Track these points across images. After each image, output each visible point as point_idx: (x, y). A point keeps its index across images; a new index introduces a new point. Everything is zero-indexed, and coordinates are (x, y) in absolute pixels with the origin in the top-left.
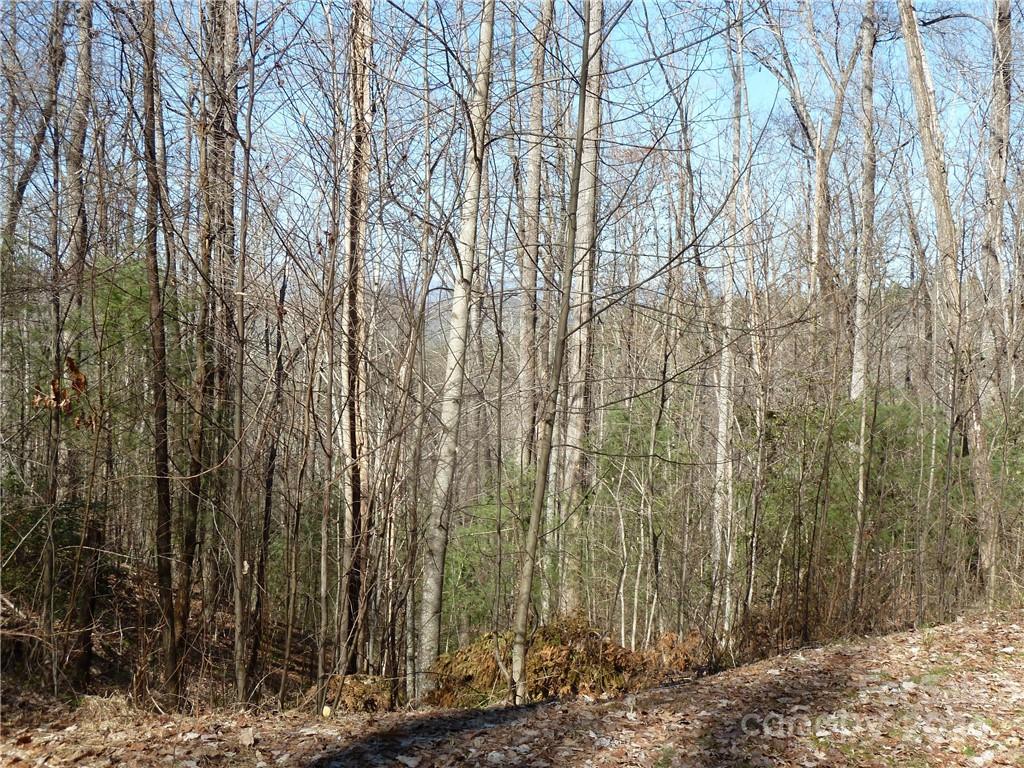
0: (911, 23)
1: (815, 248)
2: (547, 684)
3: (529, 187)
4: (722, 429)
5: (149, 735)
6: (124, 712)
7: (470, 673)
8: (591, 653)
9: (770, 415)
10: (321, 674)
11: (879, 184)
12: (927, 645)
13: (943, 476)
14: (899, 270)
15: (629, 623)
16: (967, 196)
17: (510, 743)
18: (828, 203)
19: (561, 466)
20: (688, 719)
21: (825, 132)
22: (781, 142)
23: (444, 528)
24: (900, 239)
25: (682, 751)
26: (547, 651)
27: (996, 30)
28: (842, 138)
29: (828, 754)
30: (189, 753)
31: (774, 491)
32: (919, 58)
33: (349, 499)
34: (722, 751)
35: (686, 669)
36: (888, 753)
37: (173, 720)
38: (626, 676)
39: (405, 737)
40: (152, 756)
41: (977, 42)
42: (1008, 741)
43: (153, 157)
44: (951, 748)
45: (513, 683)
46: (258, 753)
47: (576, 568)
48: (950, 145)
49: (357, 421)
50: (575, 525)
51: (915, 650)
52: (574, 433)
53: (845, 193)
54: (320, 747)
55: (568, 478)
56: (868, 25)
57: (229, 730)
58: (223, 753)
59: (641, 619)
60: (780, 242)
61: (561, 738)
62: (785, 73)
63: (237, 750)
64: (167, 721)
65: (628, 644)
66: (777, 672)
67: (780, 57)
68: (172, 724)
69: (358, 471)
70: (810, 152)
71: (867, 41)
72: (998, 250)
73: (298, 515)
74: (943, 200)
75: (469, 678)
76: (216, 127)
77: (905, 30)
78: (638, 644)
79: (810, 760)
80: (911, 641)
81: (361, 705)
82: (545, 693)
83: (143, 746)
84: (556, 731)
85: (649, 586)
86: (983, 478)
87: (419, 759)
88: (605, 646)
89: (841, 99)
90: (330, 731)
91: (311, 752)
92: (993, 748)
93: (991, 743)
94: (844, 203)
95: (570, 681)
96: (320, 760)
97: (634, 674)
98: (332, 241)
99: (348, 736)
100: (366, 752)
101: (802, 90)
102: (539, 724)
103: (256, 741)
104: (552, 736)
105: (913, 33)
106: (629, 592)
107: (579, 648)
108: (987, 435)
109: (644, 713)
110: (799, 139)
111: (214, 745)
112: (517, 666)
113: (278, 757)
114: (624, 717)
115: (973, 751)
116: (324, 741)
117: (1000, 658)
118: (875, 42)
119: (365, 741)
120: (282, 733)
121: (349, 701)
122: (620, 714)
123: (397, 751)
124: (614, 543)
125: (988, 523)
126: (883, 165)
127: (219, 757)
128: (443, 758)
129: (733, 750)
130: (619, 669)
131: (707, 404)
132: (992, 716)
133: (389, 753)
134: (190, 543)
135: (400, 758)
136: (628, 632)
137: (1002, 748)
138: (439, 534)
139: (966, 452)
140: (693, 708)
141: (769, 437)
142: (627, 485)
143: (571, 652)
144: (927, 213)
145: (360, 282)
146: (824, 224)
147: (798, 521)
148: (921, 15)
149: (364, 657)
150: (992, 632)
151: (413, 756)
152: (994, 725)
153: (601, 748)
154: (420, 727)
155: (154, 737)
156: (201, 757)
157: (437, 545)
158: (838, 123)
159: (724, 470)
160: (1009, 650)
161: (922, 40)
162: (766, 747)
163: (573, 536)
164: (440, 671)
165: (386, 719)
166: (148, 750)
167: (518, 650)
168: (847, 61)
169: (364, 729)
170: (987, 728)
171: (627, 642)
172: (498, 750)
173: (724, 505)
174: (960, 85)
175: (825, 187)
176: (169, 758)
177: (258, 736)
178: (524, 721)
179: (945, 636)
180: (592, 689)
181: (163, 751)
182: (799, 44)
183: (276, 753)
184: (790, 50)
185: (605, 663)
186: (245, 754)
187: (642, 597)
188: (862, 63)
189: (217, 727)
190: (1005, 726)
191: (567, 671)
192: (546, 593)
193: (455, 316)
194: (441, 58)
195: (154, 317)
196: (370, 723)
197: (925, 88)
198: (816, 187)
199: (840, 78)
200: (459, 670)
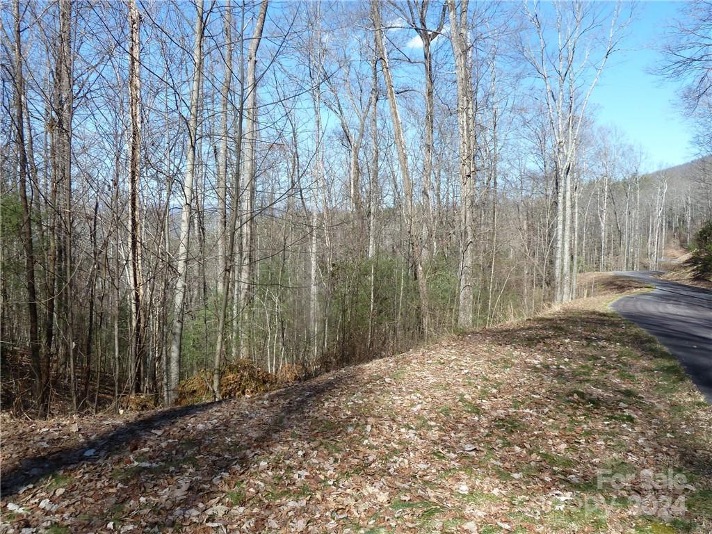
0: (392, 92)
1: (352, 191)
2: (231, 391)
3: (221, 159)
4: (313, 272)
5: (21, 432)
6: (8, 421)
7: (195, 389)
8: (251, 376)
9: (334, 265)
10: (117, 395)
11: (380, 163)
12: (397, 362)
13: (407, 290)
14: (389, 201)
15: (272, 361)
16: (416, 168)
17: (208, 420)
18: (358, 171)
19: (239, 291)
20: (292, 402)
21: (357, 139)
22: (338, 143)
23: (181, 321)
24: (388, 187)
25: (288, 416)
26: (231, 376)
27: (427, 98)
28: (364, 142)
29: (352, 412)
30: (43, 438)
31: (336, 299)
32: (395, 108)
33: (134, 310)
34: (306, 415)
35: (295, 379)
36: (378, 409)
37: (35, 423)
38: (268, 385)
39: (156, 421)
40: (22, 442)
41: (419, 101)
42: (427, 400)
43: (23, 141)
44: (404, 405)
45: (214, 391)
46: (80, 435)
47: (247, 337)
48: (408, 146)
49: (137, 271)
50: (246, 318)
51: (391, 364)
52: (245, 276)
53: (366, 166)
54: (113, 429)
55: (243, 296)
56: (374, 92)
57: (65, 425)
58: (61, 437)
59: (277, 359)
60: (337, 187)
61: (232, 415)
62: (338, 112)
63: (69, 435)
64: (32, 423)
65: (272, 371)
66: (332, 378)
67: (337, 105)
68: (34, 425)
69: (139, 296)
70: (350, 148)
71: (374, 100)
72: (428, 193)
73: (101, 319)
74: (405, 170)
75: (195, 391)
76: (59, 127)
77: (389, 95)
78: (277, 370)
79: (344, 415)
80: (391, 361)
81: (140, 408)
82: (230, 395)
83: (17, 437)
84: (230, 412)
85: (280, 344)
86: (423, 289)
87: (163, 431)
88: (258, 372)
89: (363, 125)
90: (119, 422)
91: (108, 432)
92: (421, 403)
93: (420, 401)
94: (365, 171)
95: (241, 390)
96: (113, 436)
97: (272, 384)
98: (115, 184)
99: (127, 423)
100: (136, 430)
101: (346, 120)
102: (222, 410)
103: (80, 429)
104: (228, 415)
105: (392, 97)
106: (271, 347)
107: (246, 374)
108: (425, 272)
109: (272, 401)
110: (345, 142)
111: (57, 433)
112: (216, 384)
113: (91, 436)
114: (263, 403)
115: (413, 405)
116: (115, 426)
117: (426, 366)
118: (377, 100)
119: (135, 424)
120: (93, 425)
121: (133, 407)
122: (260, 402)
123: (152, 428)
124: (265, 325)
125: (424, 308)
126: (382, 154)
127: (59, 439)
128: (175, 429)
129: (311, 414)
130: (265, 382)
131: (307, 260)
132: (421, 390)
133: (148, 429)
134: (49, 335)
135: (153, 431)
136: (272, 365)
137: (424, 403)
138: (178, 325)
139: (416, 278)
140: (294, 397)
141: (333, 275)
142: (269, 298)
143: (242, 375)
144: (400, 176)
145: (137, 205)
146: (356, 181)
147: (344, 311)
148: (397, 89)
149: (144, 385)
150: (423, 355)
151: (160, 429)
152: (422, 394)
153: (251, 418)
154: (164, 416)
155: (24, 432)
156: (49, 440)
157: (178, 331)
158: (362, 135)
159: (314, 289)
160: (429, 362)
161: (397, 100)
162: (325, 411)
163: (245, 323)
164: (180, 389)
165: (147, 413)
166: (20, 439)
167: (216, 376)
168: (365, 108)
169: (136, 419)
170: (419, 395)
171: (271, 370)
172: (202, 423)
173: (314, 305)
174: (412, 120)
175: (356, 163)
176: (32, 442)
177: (80, 427)
178: (215, 409)
179: (404, 358)
180: (252, 392)
181: (29, 439)
182: (345, 99)
183: (89, 434)
184: (341, 102)
185: (258, 379)
186: (73, 436)
187: (277, 348)
188: (372, 109)
189: (59, 425)
190: (426, 394)
191: (240, 384)
192: (234, 350)
193: (183, 221)
194: (172, 97)
195: (25, 221)
196: (139, 416)
197: (397, 121)
198: (352, 162)
199: (363, 115)
200: (189, 387)
